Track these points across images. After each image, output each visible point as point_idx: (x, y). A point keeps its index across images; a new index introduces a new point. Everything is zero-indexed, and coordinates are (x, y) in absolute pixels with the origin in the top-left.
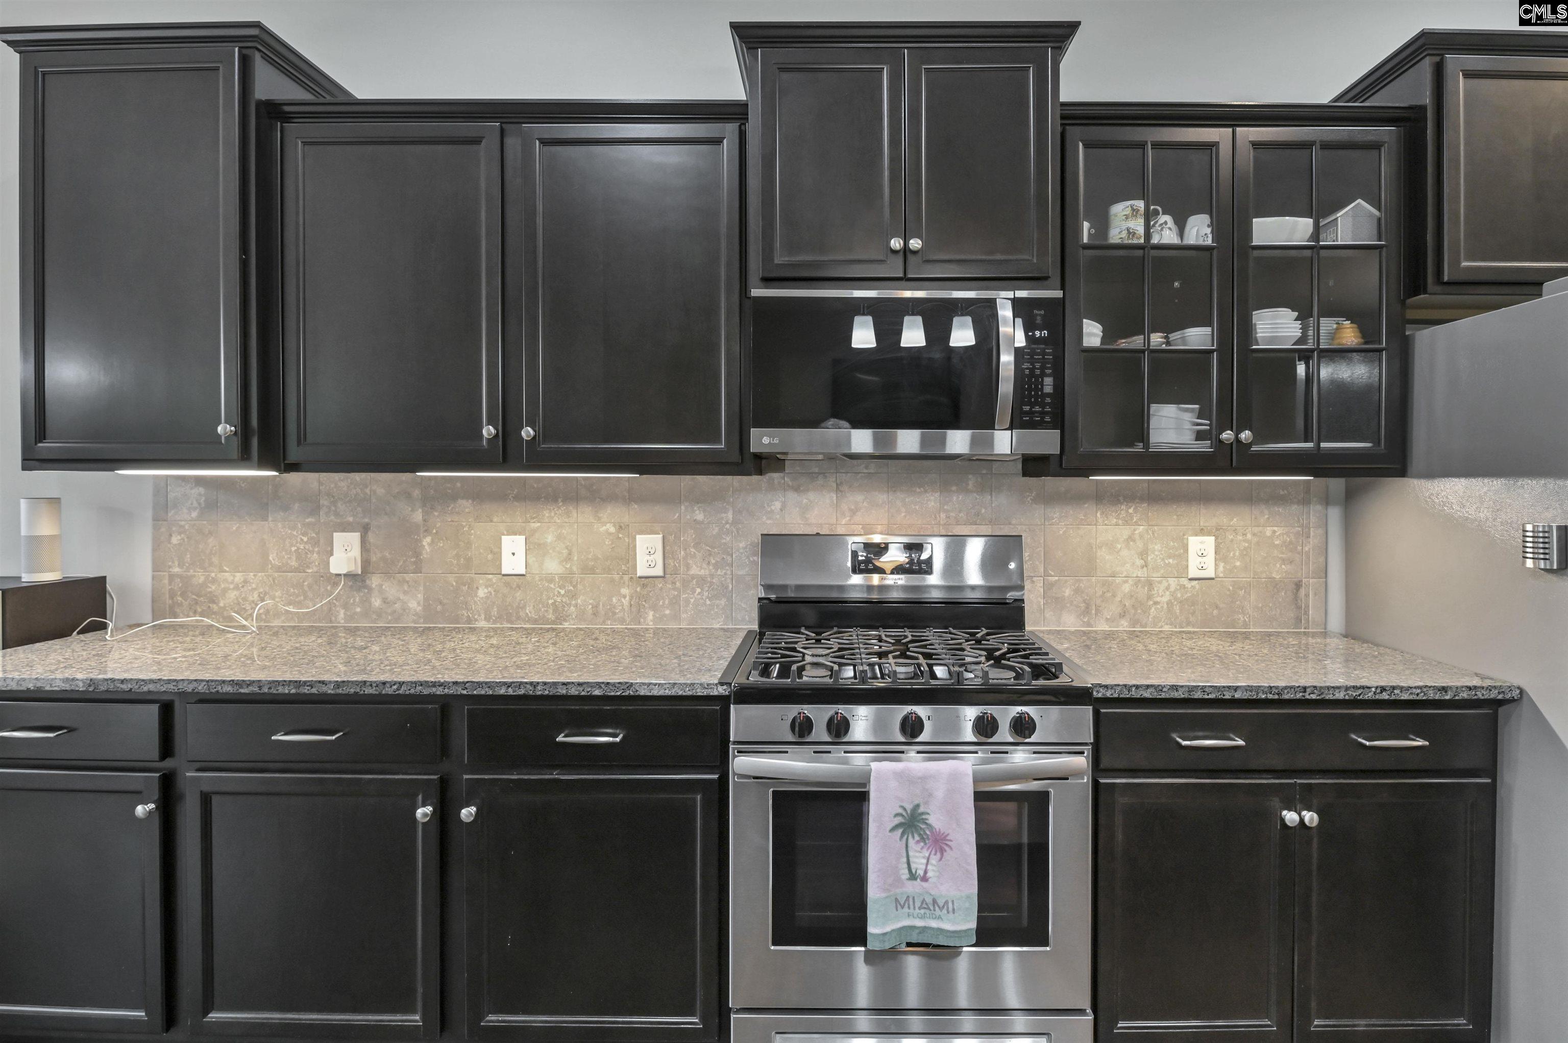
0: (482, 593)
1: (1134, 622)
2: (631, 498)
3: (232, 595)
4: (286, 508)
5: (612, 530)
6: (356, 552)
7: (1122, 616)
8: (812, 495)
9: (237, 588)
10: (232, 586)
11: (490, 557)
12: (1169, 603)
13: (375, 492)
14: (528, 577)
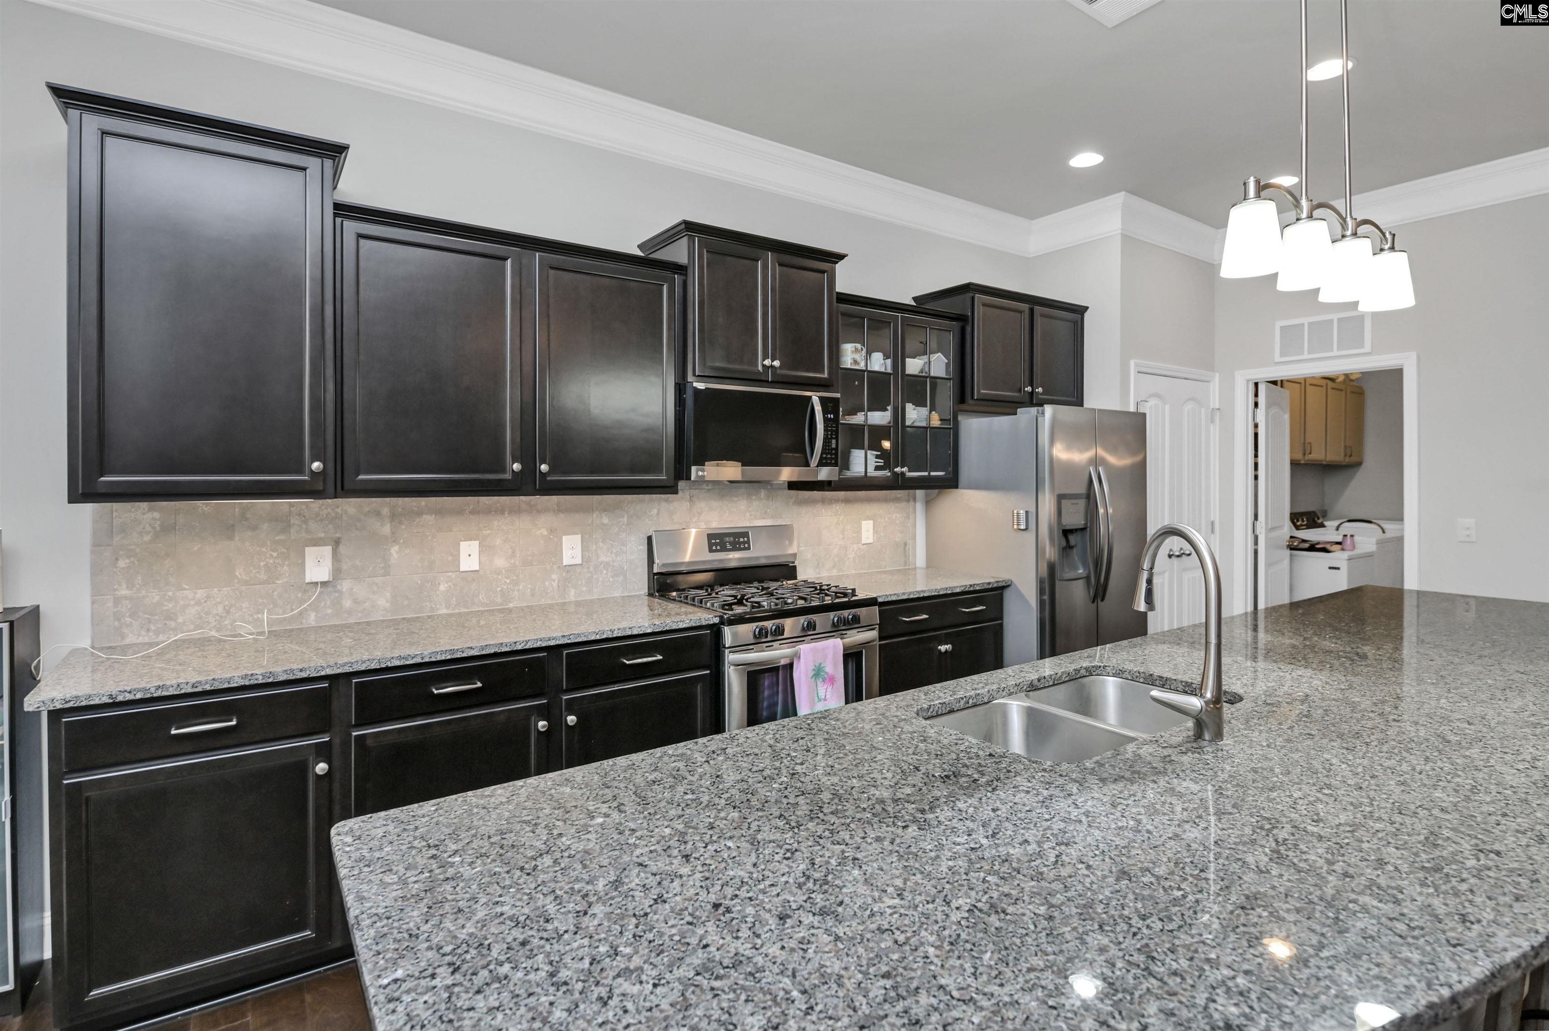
0: (442, 588)
1: (839, 571)
2: (560, 510)
3: (192, 611)
4: (254, 528)
5: (545, 533)
6: (327, 563)
7: (834, 567)
8: (676, 504)
9: (198, 603)
10: (192, 603)
11: (450, 558)
12: (855, 558)
13: (346, 512)
14: (481, 572)
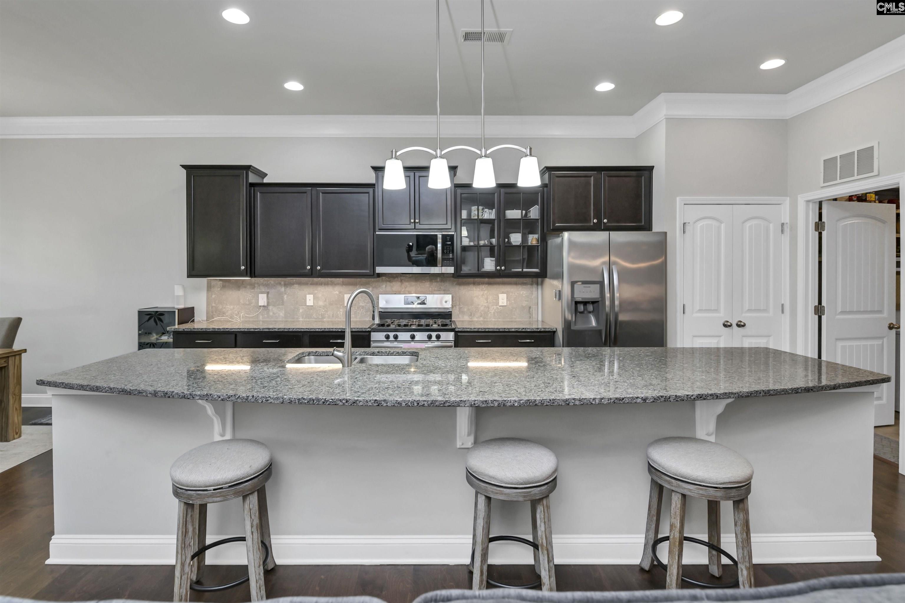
0: (301, 311)
1: (484, 318)
2: (343, 284)
3: (230, 312)
4: (245, 287)
5: (338, 293)
6: (265, 299)
7: (481, 316)
8: (394, 283)
9: (231, 310)
10: (230, 309)
11: (303, 301)
12: (494, 312)
13: (271, 282)
14: (314, 306)
